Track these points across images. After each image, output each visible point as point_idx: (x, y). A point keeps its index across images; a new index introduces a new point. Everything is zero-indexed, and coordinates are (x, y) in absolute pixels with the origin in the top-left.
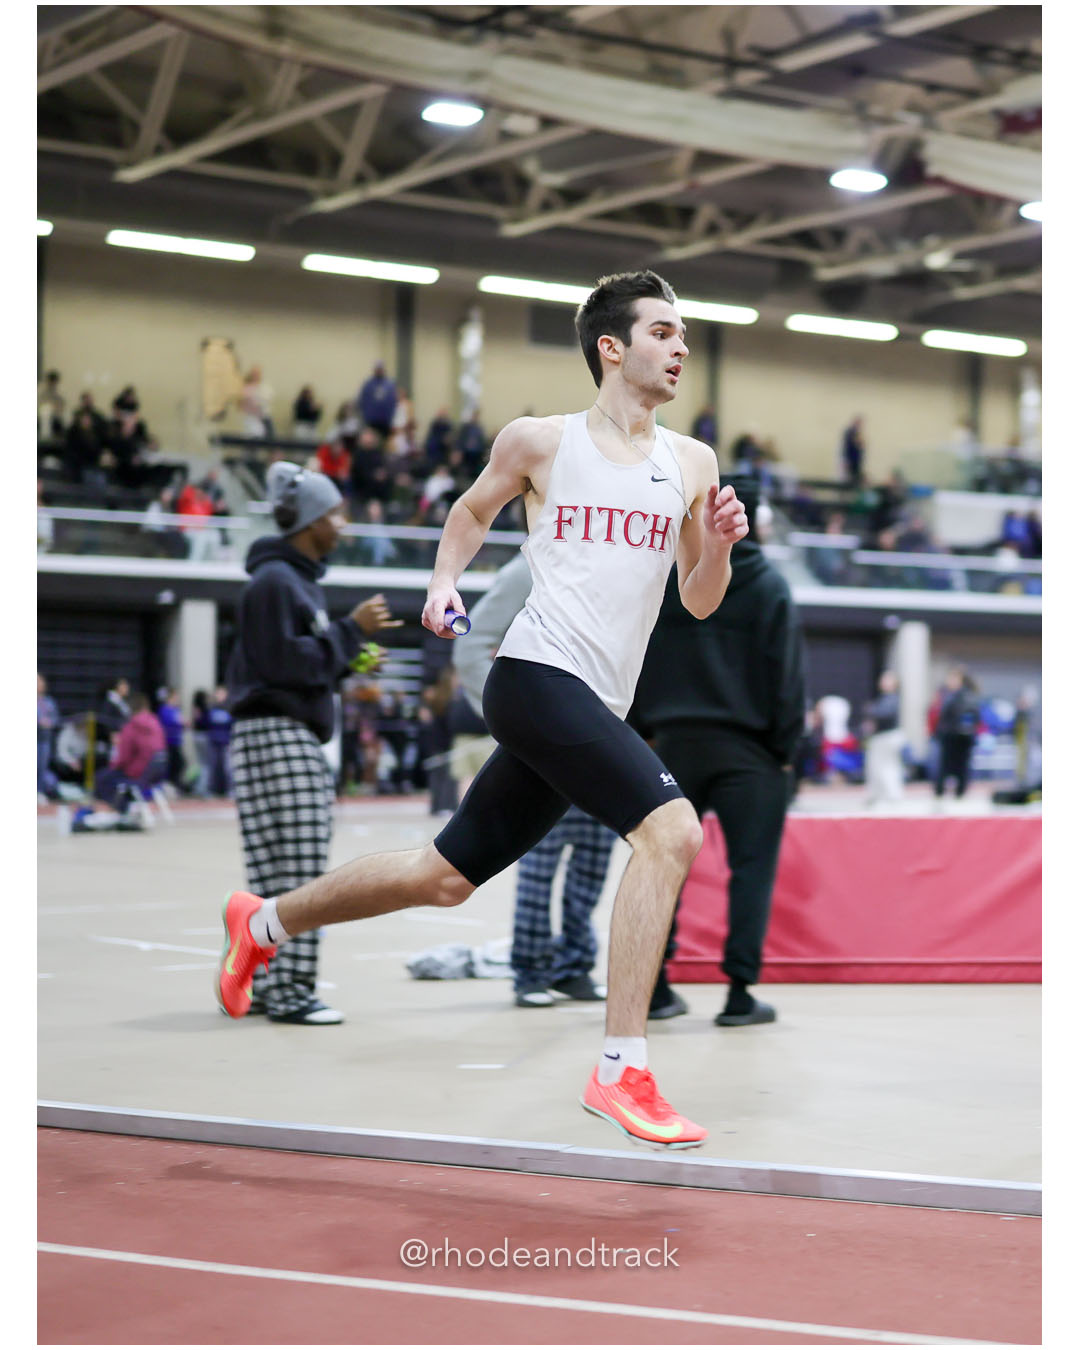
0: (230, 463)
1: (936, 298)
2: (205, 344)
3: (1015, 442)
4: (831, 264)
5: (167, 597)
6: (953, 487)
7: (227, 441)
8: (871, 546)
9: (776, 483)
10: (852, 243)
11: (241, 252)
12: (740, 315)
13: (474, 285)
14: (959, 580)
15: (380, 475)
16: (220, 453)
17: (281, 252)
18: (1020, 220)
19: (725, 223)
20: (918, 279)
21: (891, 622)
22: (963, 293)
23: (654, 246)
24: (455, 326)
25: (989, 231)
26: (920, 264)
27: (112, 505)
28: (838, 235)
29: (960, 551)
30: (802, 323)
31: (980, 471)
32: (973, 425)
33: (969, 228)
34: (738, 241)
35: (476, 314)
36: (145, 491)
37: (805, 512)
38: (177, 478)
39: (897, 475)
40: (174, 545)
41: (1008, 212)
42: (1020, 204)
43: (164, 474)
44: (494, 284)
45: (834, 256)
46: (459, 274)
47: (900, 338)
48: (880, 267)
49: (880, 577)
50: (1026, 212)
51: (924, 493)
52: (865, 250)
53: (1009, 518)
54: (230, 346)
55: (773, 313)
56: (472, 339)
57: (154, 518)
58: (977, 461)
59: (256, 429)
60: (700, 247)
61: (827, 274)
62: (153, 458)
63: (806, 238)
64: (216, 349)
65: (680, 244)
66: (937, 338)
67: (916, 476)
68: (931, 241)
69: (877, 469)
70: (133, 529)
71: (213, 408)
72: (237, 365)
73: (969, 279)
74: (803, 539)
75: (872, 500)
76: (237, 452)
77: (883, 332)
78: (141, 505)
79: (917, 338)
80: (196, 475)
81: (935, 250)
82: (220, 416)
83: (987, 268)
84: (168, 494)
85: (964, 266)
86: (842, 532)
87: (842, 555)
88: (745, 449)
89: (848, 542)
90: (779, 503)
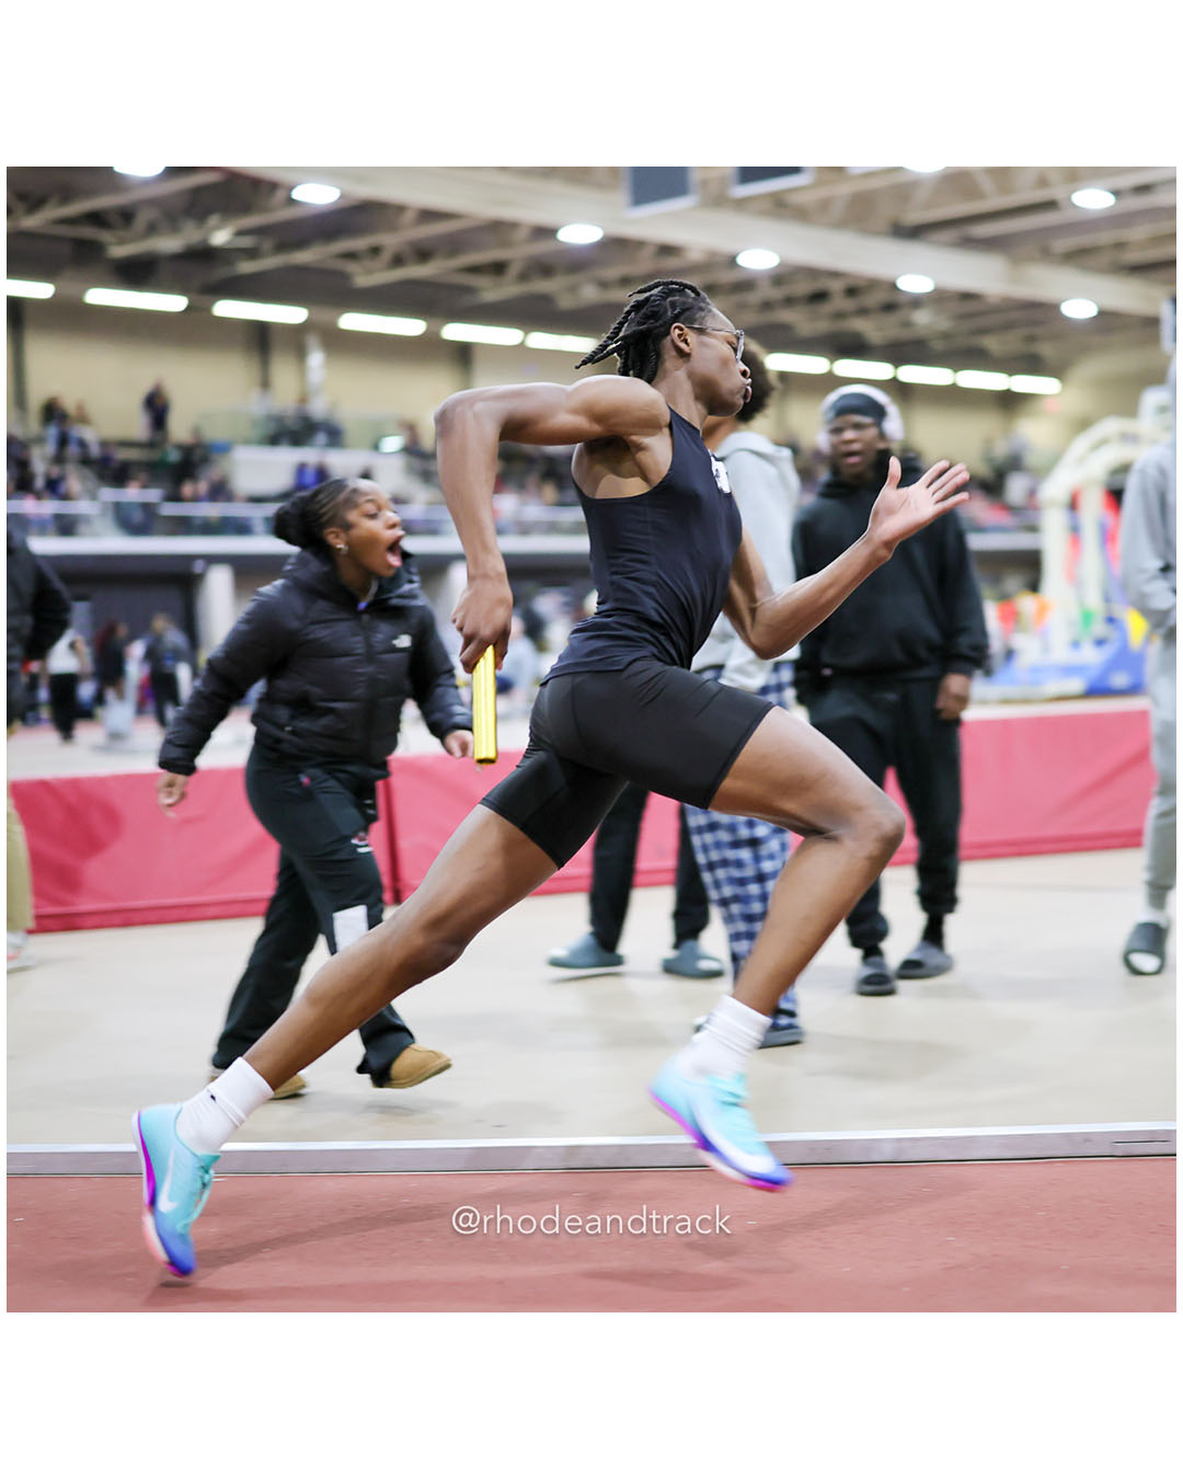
1: (221, 273)
3: (303, 399)
4: (122, 242)
6: (247, 442)
8: (175, 497)
9: (82, 444)
10: (142, 219)
12: (40, 290)
14: (259, 526)
18: (291, 202)
19: (20, 205)
20: (203, 255)
21: (198, 567)
22: (246, 267)
25: (265, 210)
26: (205, 241)
28: (126, 215)
29: (257, 500)
30: (98, 296)
31: (272, 428)
32: (265, 384)
33: (246, 208)
34: (32, 222)
37: (111, 469)
39: (196, 431)
41: (280, 195)
42: (291, 188)
45: (122, 233)
47: (189, 309)
48: (168, 244)
49: (184, 526)
50: (297, 194)
51: (224, 449)
52: (152, 229)
53: (301, 469)
55: (70, 288)
58: (270, 418)
61: (119, 251)
63: (96, 218)
66: (226, 308)
67: (213, 434)
68: (213, 220)
69: (180, 428)
73: (252, 254)
74: (109, 494)
75: (174, 456)
77: (175, 303)
79: (208, 309)
81: (218, 228)
83: (267, 244)
85: (247, 242)
86: (145, 486)
87: (147, 508)
88: (52, 412)
89: (153, 495)
90: (86, 461)
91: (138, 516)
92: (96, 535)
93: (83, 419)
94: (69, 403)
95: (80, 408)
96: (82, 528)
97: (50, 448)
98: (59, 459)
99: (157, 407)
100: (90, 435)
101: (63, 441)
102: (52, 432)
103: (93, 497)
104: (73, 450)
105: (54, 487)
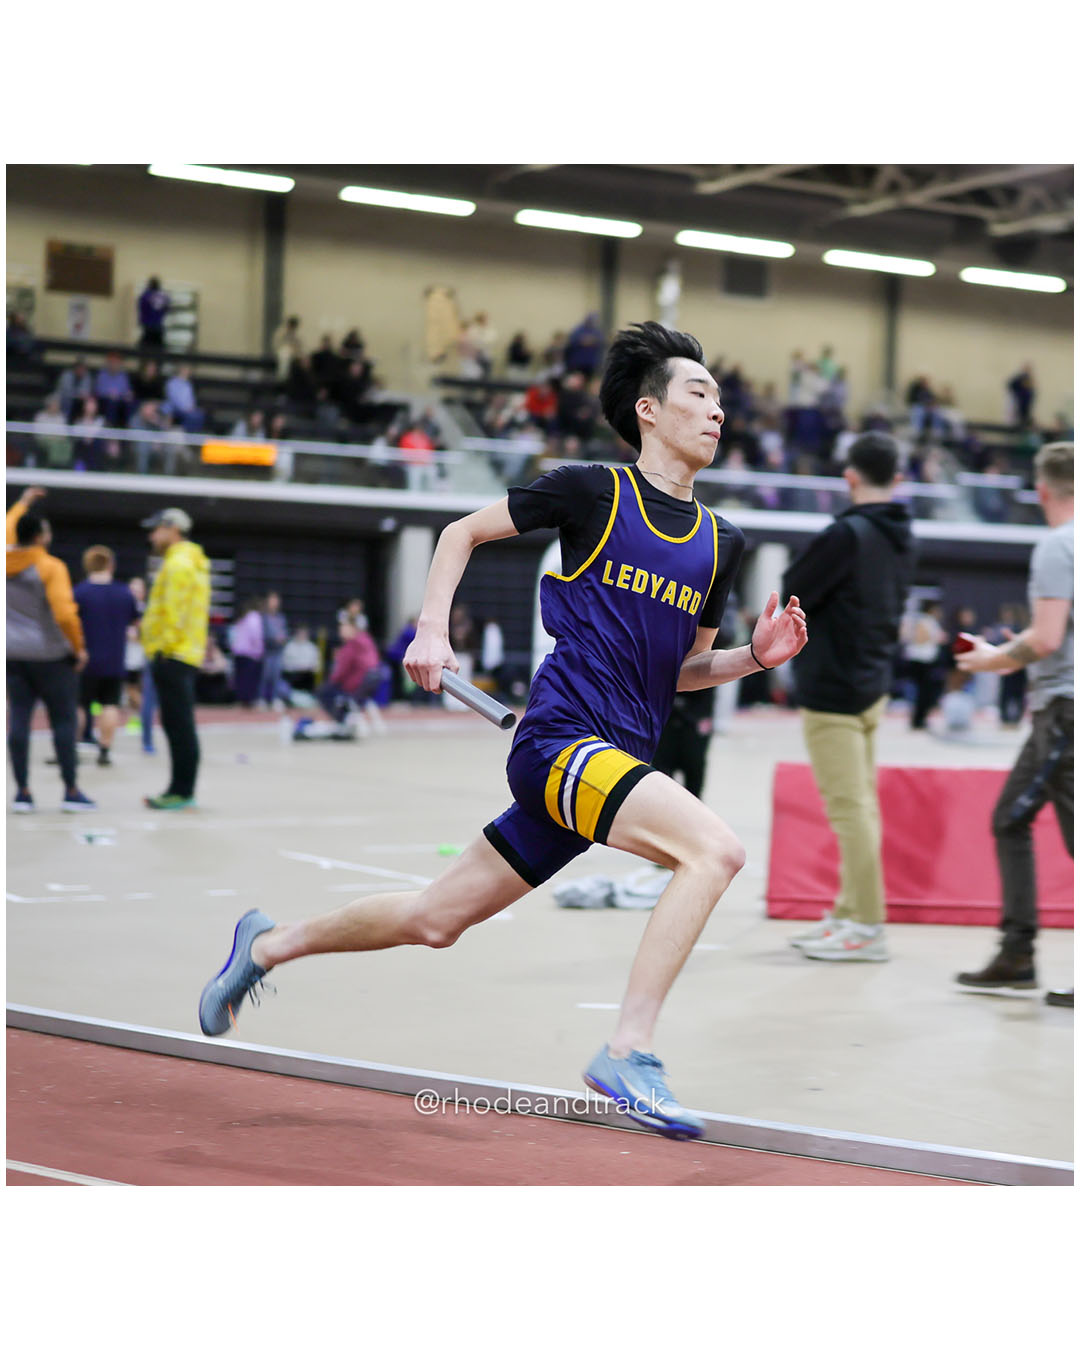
0: (448, 402)
2: (428, 292)
4: (1003, 221)
5: (388, 525)
7: (446, 381)
8: (1031, 486)
9: (946, 426)
10: (1024, 201)
11: (462, 208)
12: (920, 268)
13: (672, 237)
15: (583, 414)
16: (440, 393)
17: (498, 207)
19: (905, 181)
23: (840, 202)
24: (654, 277)
27: (342, 438)
28: (1011, 193)
30: (976, 275)
34: (918, 198)
35: (674, 266)
36: (372, 427)
37: (973, 454)
38: (400, 416)
39: (1064, 417)
40: (393, 476)
43: (389, 412)
44: (690, 238)
45: (1006, 212)
46: (659, 229)
47: (1069, 289)
48: (1050, 224)
52: (1037, 208)
54: (451, 294)
55: (948, 266)
56: (671, 289)
57: (379, 452)
59: (472, 371)
60: (881, 204)
61: (1000, 230)
62: (380, 396)
63: (981, 196)
64: (438, 297)
65: (863, 201)
69: (1044, 414)
70: (359, 462)
71: (434, 351)
72: (457, 311)
74: (969, 479)
75: (1038, 443)
76: (455, 393)
77: (1054, 284)
78: (367, 440)
80: (416, 413)
82: (441, 358)
84: (394, 430)
86: (1004, 473)
87: (1005, 494)
88: (919, 393)
89: (1011, 482)
90: (949, 444)
91: (994, 503)
92: (952, 520)
93: (948, 401)
94: (936, 384)
95: (947, 390)
96: (939, 512)
97: (913, 429)
98: (922, 441)
99: (1022, 390)
100: (955, 416)
101: (928, 422)
102: (917, 413)
103: (951, 480)
104: (937, 433)
105: (916, 469)
